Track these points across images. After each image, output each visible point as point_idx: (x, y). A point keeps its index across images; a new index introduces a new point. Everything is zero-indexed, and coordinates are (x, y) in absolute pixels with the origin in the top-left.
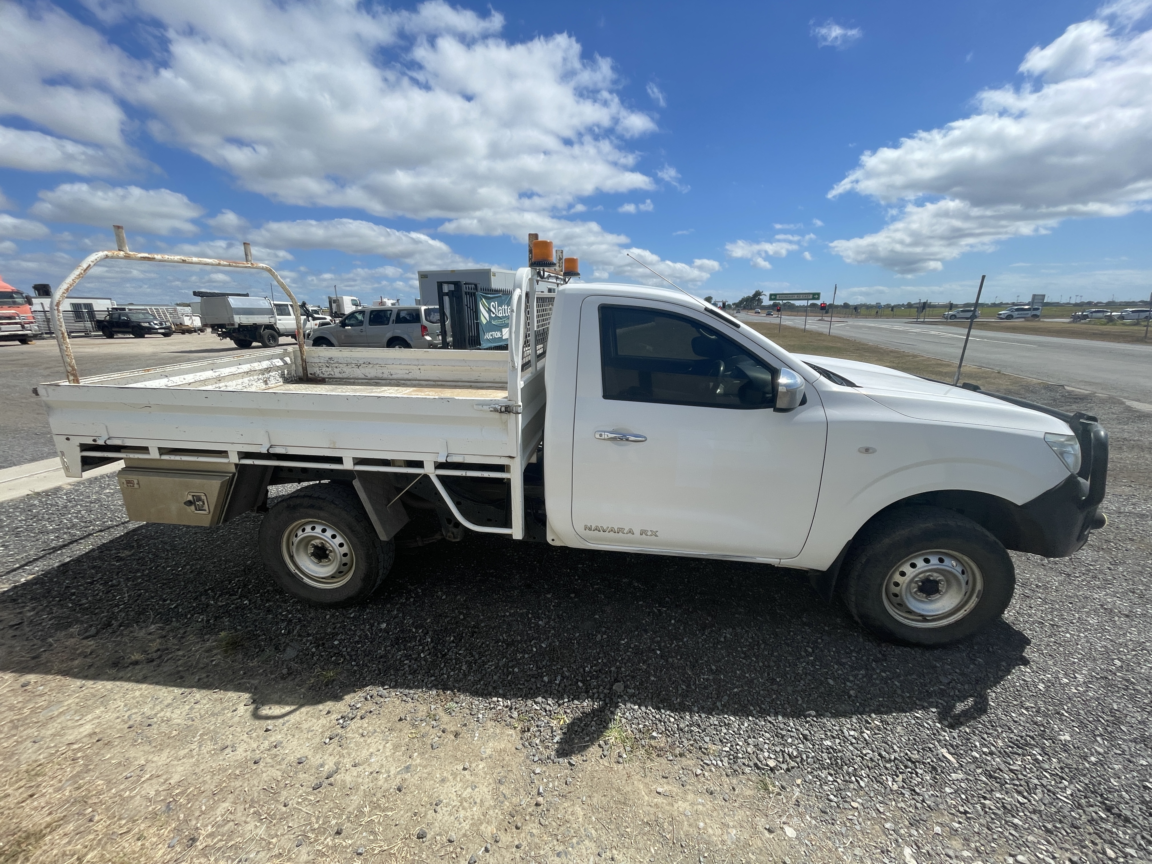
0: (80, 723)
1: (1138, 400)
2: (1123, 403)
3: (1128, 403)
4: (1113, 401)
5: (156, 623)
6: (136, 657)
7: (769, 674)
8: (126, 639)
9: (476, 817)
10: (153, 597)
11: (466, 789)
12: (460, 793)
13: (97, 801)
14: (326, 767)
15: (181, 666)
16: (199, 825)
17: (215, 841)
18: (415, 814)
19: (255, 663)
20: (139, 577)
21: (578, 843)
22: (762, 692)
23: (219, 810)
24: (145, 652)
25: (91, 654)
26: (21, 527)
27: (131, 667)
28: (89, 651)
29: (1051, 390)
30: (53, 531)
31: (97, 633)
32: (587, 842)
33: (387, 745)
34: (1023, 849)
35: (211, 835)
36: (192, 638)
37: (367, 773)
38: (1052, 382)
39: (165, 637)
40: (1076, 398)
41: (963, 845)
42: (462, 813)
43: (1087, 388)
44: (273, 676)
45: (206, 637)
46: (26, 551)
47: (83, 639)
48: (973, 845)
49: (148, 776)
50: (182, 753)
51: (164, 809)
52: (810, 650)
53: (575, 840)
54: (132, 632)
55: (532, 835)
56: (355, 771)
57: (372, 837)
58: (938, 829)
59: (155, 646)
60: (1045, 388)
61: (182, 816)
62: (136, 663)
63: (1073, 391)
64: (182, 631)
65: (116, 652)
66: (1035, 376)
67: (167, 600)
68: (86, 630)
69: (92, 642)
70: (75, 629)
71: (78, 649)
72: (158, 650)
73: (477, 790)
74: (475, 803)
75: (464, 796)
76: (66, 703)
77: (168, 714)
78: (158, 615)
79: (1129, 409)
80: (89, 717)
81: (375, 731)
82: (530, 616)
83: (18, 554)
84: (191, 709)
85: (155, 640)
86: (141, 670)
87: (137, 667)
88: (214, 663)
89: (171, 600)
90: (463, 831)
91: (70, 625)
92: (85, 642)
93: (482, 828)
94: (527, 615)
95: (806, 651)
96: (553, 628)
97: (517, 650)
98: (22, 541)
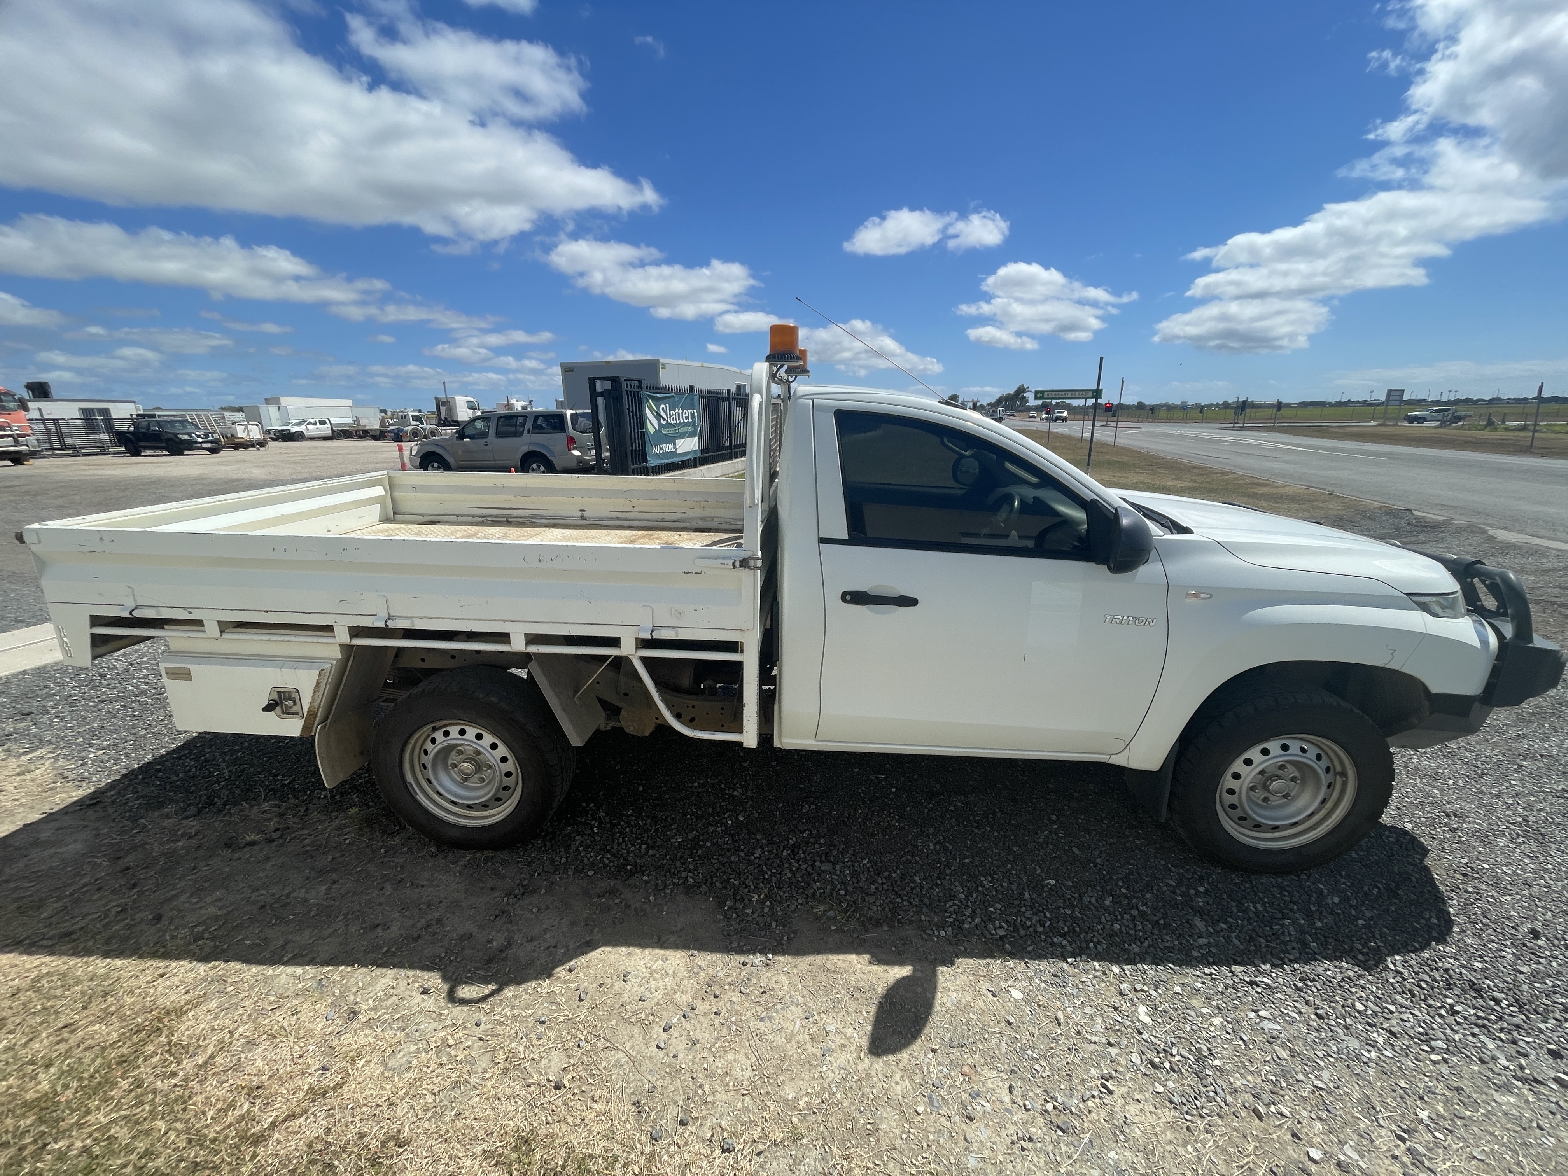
0: (199, 905)
1: (1505, 528)
2: (1485, 532)
3: (1492, 532)
4: (1473, 529)
5: (270, 800)
6: (253, 837)
7: (1004, 844)
8: (235, 818)
9: (669, 988)
10: (260, 773)
11: (655, 962)
12: (649, 965)
13: (237, 979)
14: (495, 943)
15: (308, 845)
16: (358, 1000)
17: (379, 1014)
18: (601, 985)
19: (397, 840)
20: (238, 751)
21: (783, 1009)
22: (995, 862)
23: (379, 985)
24: (263, 832)
25: (196, 834)
26: (75, 695)
27: (247, 849)
28: (193, 831)
29: (1394, 516)
30: (118, 699)
31: (199, 812)
32: (793, 1008)
33: (563, 921)
34: (1268, 1005)
35: (374, 1009)
36: (315, 815)
37: (542, 948)
38: (1399, 505)
39: (283, 815)
40: (1426, 527)
41: (1204, 1003)
42: (653, 984)
43: (1442, 512)
44: (420, 854)
45: (334, 814)
46: (88, 724)
47: (183, 819)
48: (1214, 1003)
49: (290, 956)
50: (326, 932)
51: (315, 985)
52: (1054, 818)
53: (779, 1006)
54: (241, 810)
55: (732, 1002)
56: (530, 947)
57: (554, 1008)
58: (1178, 989)
59: (272, 825)
60: (1387, 514)
61: (337, 992)
62: (252, 844)
63: (1423, 517)
64: (303, 809)
65: (226, 831)
66: (1377, 499)
67: (276, 776)
68: (184, 810)
69: (195, 823)
70: (170, 809)
71: (179, 830)
72: (278, 829)
73: (668, 962)
74: (667, 974)
75: (654, 967)
76: (178, 886)
77: (302, 895)
78: (270, 791)
79: (1491, 539)
80: (209, 899)
81: (548, 908)
82: (723, 786)
83: (79, 727)
84: (329, 889)
85: (271, 819)
86: (261, 850)
87: (254, 848)
88: (347, 842)
89: (283, 776)
90: (656, 1000)
91: (162, 805)
92: (185, 822)
93: (677, 996)
94: (719, 786)
95: (1049, 819)
96: (752, 799)
97: (709, 823)
98: (80, 711)
